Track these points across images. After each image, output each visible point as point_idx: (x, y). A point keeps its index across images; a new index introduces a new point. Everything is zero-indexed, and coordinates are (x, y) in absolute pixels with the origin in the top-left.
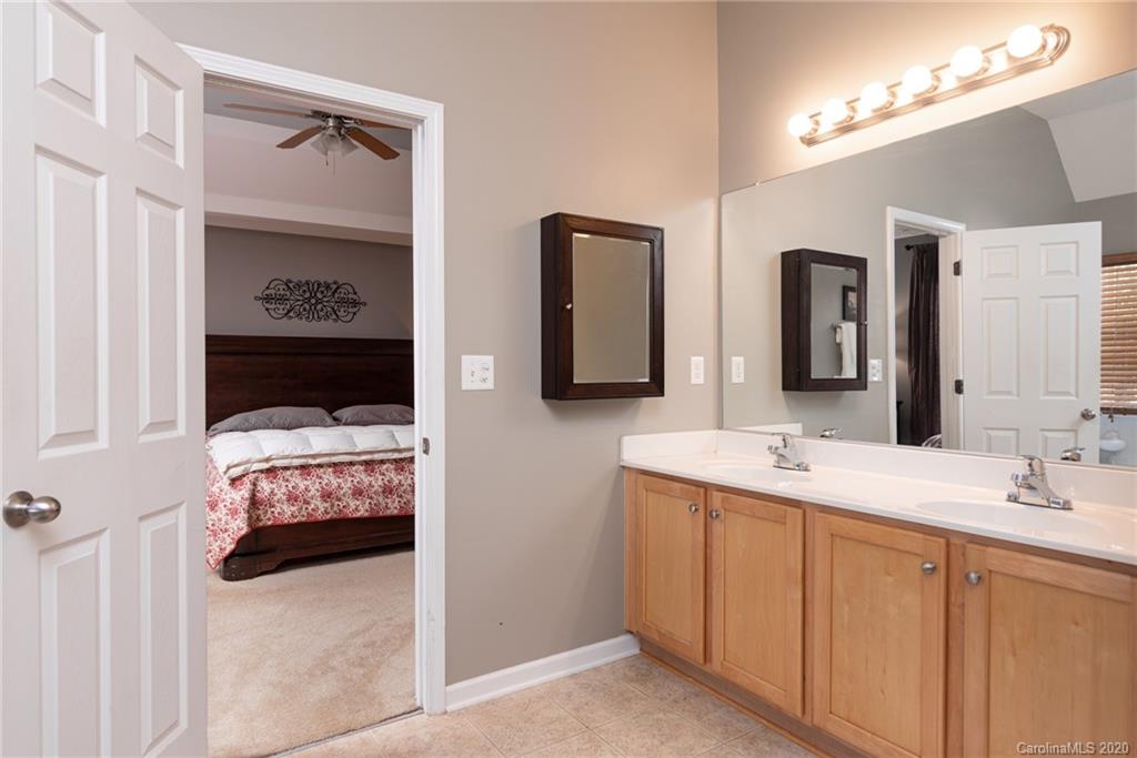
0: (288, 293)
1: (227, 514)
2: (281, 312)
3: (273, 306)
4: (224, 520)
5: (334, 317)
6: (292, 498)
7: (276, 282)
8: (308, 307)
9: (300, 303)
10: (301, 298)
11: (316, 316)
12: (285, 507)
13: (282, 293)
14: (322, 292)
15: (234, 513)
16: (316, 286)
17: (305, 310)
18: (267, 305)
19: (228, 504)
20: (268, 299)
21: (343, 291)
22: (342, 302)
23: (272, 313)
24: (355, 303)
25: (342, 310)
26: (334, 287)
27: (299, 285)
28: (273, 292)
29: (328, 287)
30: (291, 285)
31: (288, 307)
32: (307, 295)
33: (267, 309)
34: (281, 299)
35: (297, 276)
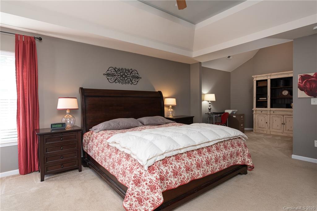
0: (115, 73)
1: (148, 189)
2: (113, 80)
3: (110, 78)
4: (146, 192)
5: (131, 82)
6: (176, 174)
7: (111, 68)
8: (122, 79)
9: (119, 77)
10: (119, 75)
11: (125, 82)
12: (172, 179)
13: (113, 72)
14: (127, 73)
15: (153, 188)
16: (125, 71)
17: (121, 80)
18: (108, 77)
19: (148, 183)
20: (108, 75)
21: (134, 73)
22: (133, 77)
23: (109, 80)
24: (138, 78)
25: (134, 80)
26: (131, 71)
27: (119, 70)
28: (110, 72)
29: (129, 71)
30: (116, 70)
31: (115, 78)
32: (122, 74)
33: (108, 79)
34: (113, 75)
35: (119, 66)
